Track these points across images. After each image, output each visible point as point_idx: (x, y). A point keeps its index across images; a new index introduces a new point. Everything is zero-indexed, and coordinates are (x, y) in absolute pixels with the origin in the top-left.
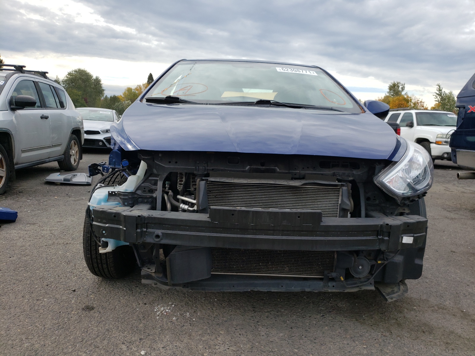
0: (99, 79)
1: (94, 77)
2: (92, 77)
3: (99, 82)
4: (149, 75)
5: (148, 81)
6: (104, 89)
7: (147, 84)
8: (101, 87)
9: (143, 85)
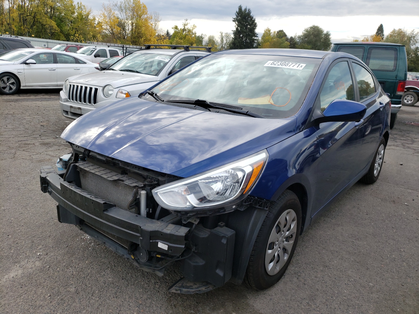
0: (329, 33)
1: (325, 32)
2: (323, 32)
3: (329, 36)
4: (379, 26)
5: (377, 33)
6: (332, 43)
7: (375, 35)
8: (329, 41)
9: (372, 36)
